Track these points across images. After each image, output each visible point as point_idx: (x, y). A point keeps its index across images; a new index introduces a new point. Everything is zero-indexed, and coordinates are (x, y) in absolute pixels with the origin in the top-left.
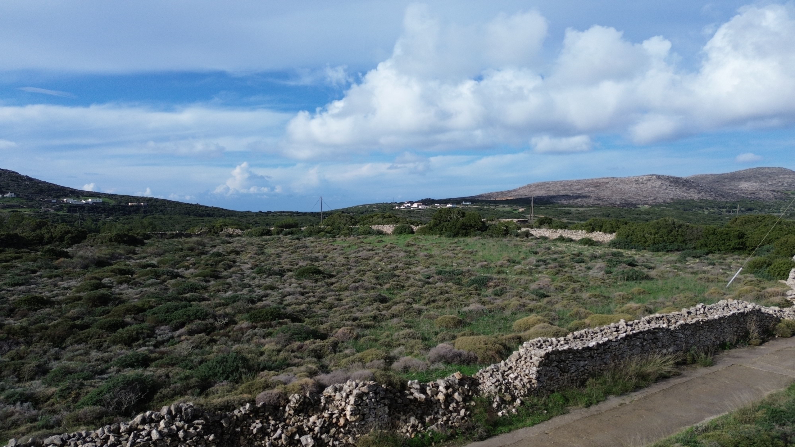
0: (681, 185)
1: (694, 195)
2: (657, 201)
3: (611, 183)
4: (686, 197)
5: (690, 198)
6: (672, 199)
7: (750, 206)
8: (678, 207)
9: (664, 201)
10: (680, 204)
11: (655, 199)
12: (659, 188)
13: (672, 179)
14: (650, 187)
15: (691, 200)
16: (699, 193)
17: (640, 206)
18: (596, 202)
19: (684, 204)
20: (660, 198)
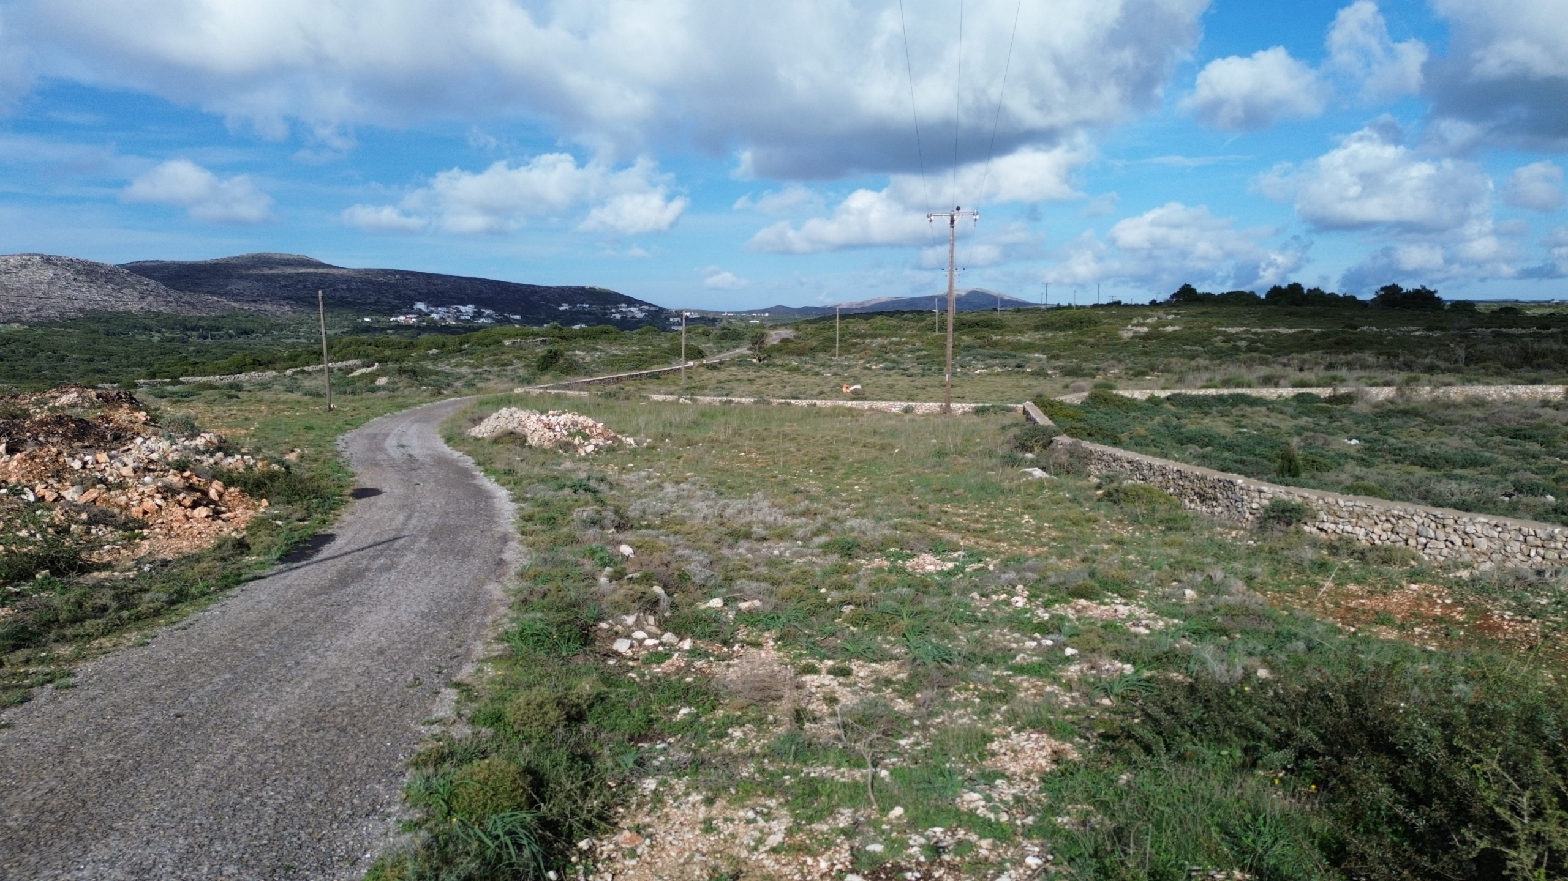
0: (101, 281)
1: (131, 302)
2: (44, 313)
4: (113, 306)
5: (122, 308)
6: (81, 310)
7: (244, 326)
8: (95, 326)
9: (62, 314)
10: (99, 320)
11: (38, 310)
12: (49, 284)
13: (80, 267)
14: (26, 282)
15: (125, 312)
16: (143, 298)
19: (107, 321)
20: (53, 307)
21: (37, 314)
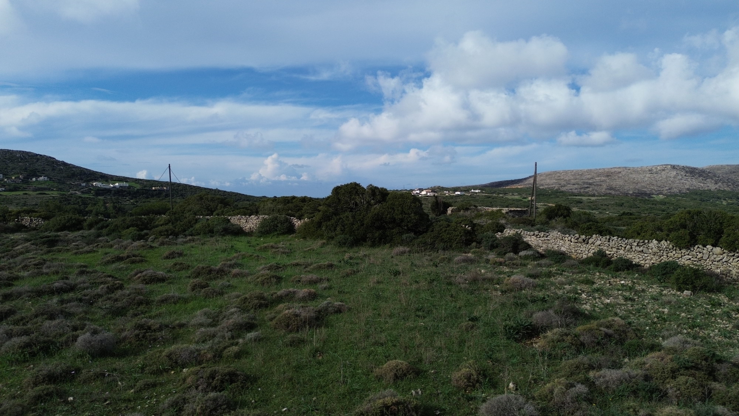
0: (697, 176)
1: (711, 186)
2: (672, 191)
3: (624, 173)
4: (702, 188)
5: (706, 188)
6: (688, 189)
8: (695, 197)
9: (680, 191)
10: (696, 194)
11: (669, 189)
12: (674, 177)
13: (688, 169)
14: (664, 177)
15: (708, 190)
16: (716, 184)
17: (655, 196)
18: (608, 192)
19: (700, 194)
20: (676, 188)
21: (669, 191)
